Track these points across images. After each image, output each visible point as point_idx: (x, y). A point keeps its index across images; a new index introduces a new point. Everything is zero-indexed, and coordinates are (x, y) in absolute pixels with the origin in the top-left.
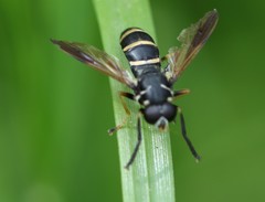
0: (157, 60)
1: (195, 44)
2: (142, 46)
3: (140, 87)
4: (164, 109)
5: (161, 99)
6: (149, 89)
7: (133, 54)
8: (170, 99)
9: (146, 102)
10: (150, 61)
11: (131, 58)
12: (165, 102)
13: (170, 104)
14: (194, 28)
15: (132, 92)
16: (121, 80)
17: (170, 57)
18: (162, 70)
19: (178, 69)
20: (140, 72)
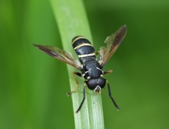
0: (94, 54)
1: (114, 45)
2: (85, 46)
3: (85, 69)
4: (99, 81)
5: (97, 76)
6: (90, 71)
7: (80, 51)
8: (102, 76)
9: (89, 78)
10: (90, 55)
11: (79, 54)
12: (99, 77)
13: (102, 78)
14: (114, 36)
15: (80, 72)
16: (74, 65)
17: (101, 52)
18: (97, 60)
19: (105, 59)
20: (84, 61)
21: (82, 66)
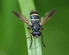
0: (38, 20)
1: (49, 17)
2: (35, 15)
5: (37, 30)
6: (34, 27)
7: (32, 17)
9: (33, 31)
10: (36, 20)
13: (39, 32)
14: (50, 13)
15: (30, 27)
16: (28, 24)
17: (42, 20)
19: (43, 23)
20: (33, 22)
21: (32, 25)
